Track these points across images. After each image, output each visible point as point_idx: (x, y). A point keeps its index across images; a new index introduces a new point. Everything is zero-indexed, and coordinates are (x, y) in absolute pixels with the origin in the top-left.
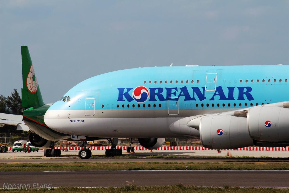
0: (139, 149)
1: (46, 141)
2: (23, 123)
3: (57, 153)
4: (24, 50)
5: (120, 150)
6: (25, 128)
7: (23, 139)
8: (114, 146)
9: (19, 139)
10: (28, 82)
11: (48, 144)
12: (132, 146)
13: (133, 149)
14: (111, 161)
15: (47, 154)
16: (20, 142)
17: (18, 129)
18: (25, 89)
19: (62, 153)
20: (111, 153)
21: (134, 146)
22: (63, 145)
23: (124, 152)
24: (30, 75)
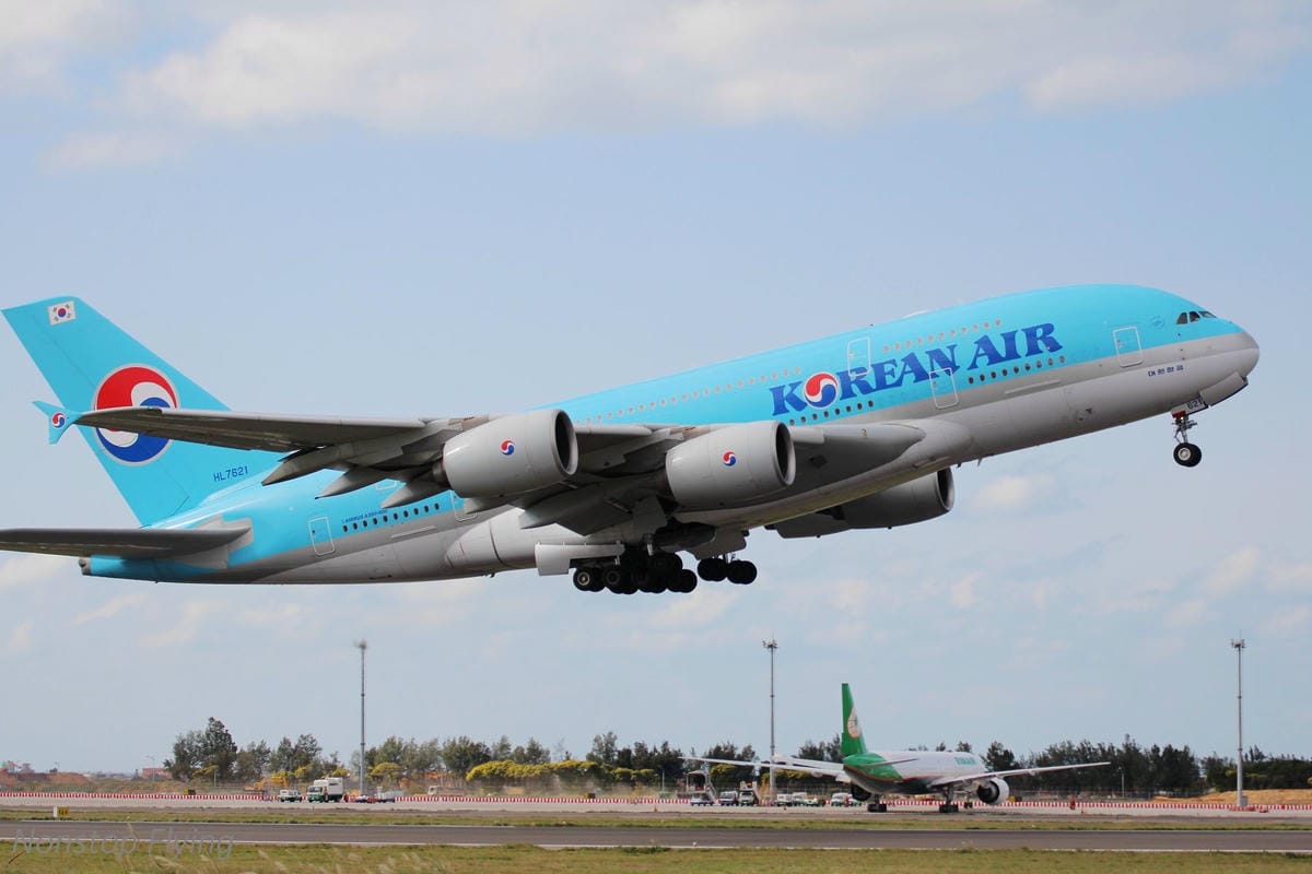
0: (978, 805)
1: (869, 794)
2: (844, 772)
3: (883, 808)
4: (845, 687)
5: (957, 806)
6: (845, 778)
7: (843, 791)
8: (949, 802)
9: (838, 792)
10: (849, 725)
11: (872, 797)
12: (970, 800)
13: (971, 805)
14: (945, 818)
15: (871, 809)
16: (840, 794)
17: (837, 780)
18: (846, 734)
19: (888, 808)
20: (945, 810)
21: (973, 801)
22: (889, 799)
23: (961, 808)
24: (851, 717)
